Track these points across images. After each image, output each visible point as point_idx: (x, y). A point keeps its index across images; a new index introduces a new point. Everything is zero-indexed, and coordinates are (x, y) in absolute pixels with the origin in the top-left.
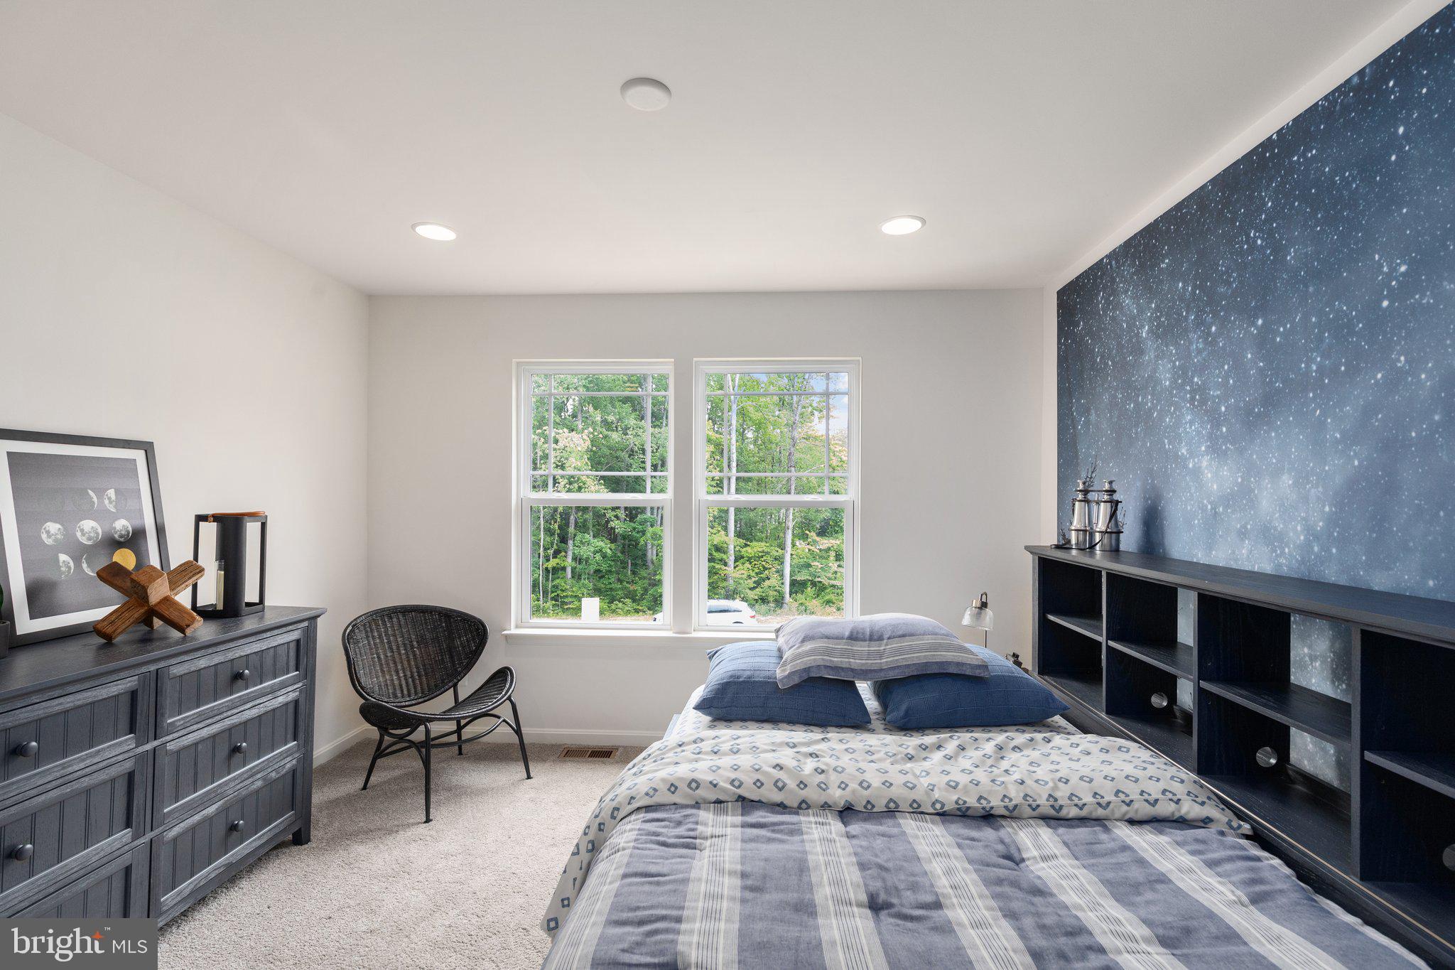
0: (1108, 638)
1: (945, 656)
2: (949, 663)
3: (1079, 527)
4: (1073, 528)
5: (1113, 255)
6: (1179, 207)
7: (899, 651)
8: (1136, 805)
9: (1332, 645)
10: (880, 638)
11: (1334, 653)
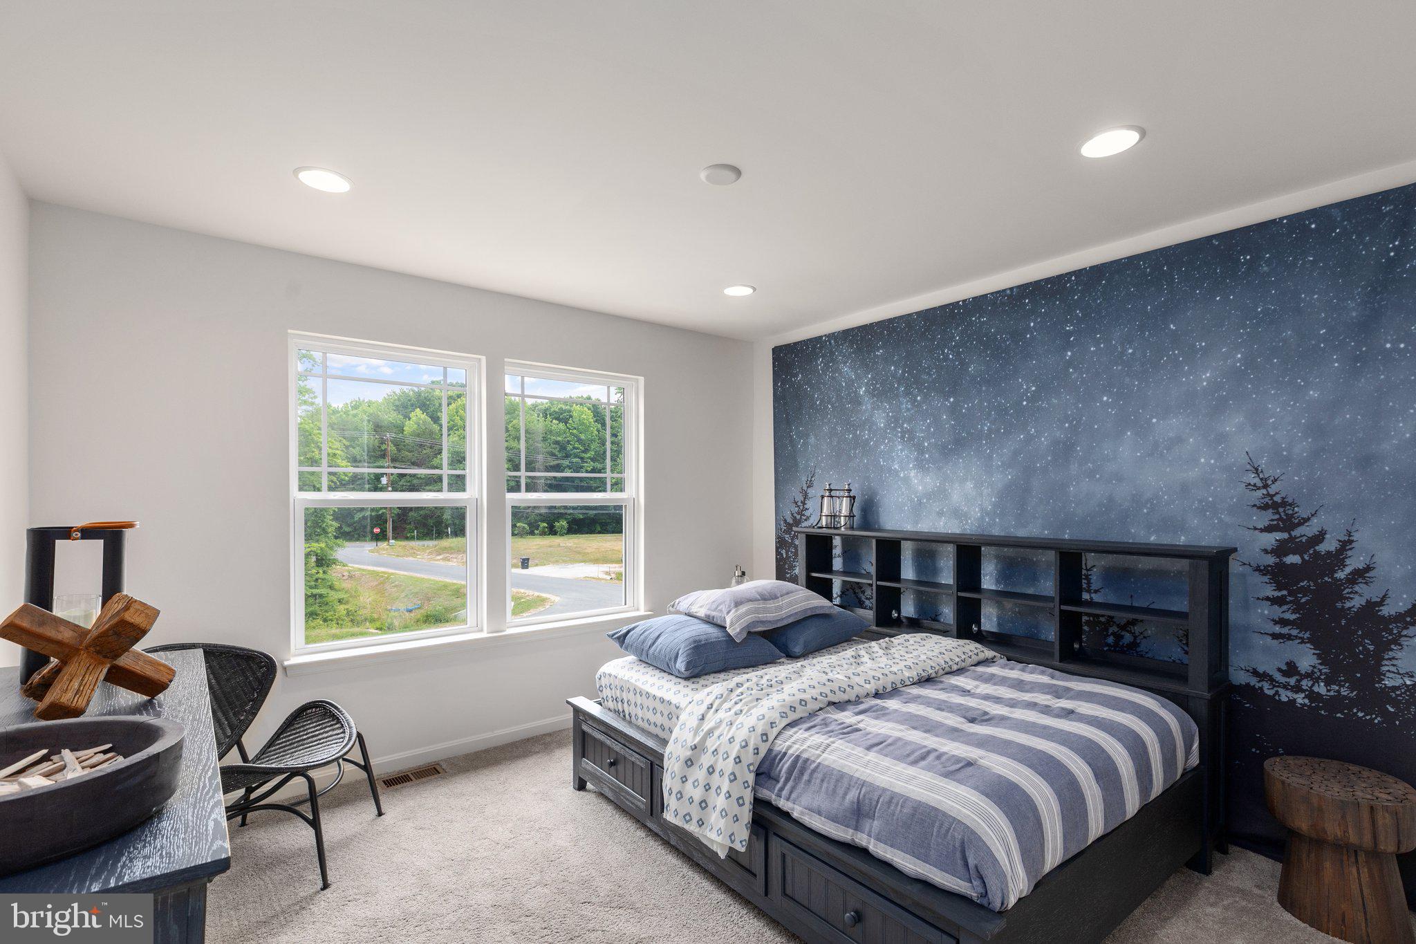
0: (877, 580)
1: (813, 603)
2: (816, 608)
3: (827, 514)
4: (824, 514)
5: (831, 336)
6: (891, 321)
7: (790, 604)
8: (973, 657)
9: (996, 566)
10: (776, 598)
11: (997, 570)
